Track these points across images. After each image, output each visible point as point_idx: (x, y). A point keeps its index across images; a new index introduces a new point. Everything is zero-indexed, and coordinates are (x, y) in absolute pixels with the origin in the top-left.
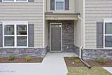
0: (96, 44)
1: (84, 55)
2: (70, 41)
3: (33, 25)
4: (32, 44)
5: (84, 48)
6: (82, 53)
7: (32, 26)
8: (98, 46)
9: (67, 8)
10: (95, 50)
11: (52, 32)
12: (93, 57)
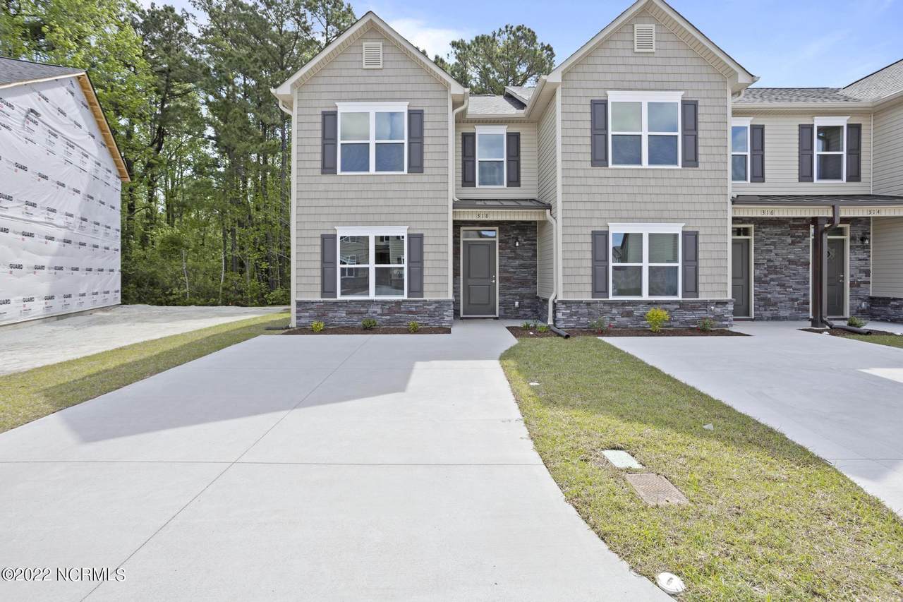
0: (589, 288)
1: (559, 315)
2: (523, 283)
3: (421, 237)
4: (416, 289)
5: (560, 298)
6: (555, 312)
7: (417, 240)
8: (595, 292)
9: (514, 181)
10: (588, 304)
11: (467, 253)
12: (583, 320)
